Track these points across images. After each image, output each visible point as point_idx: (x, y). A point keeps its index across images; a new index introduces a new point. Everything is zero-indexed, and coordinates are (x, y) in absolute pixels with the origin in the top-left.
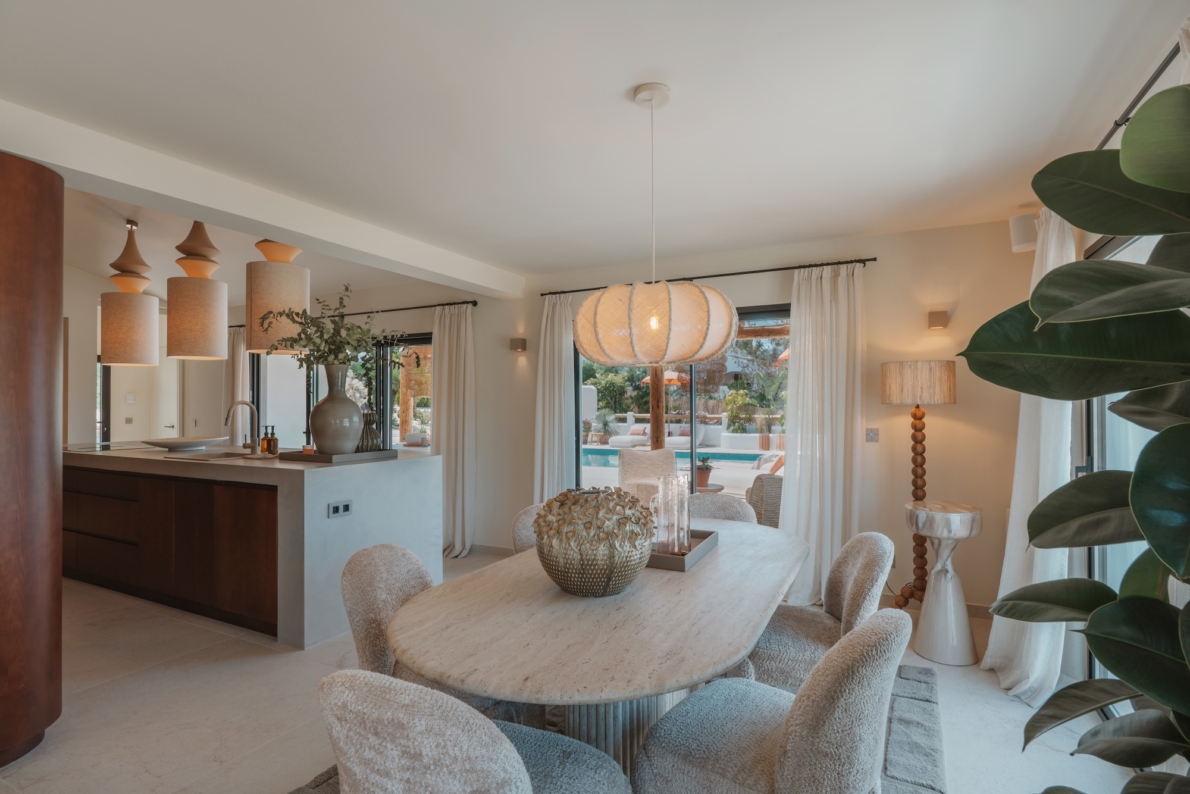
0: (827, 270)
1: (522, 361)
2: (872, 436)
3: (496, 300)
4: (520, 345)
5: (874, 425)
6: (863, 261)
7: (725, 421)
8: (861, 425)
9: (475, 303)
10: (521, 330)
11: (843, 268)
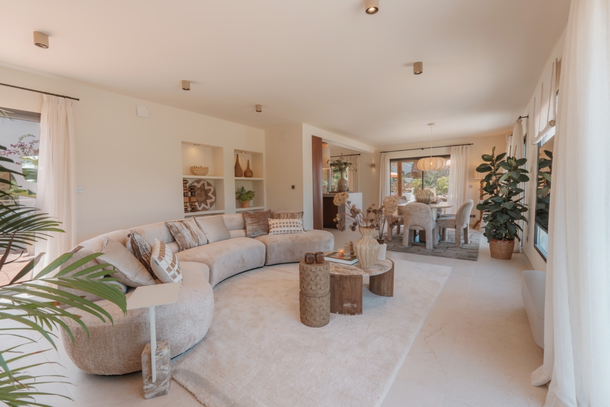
0: (460, 147)
1: (374, 170)
2: (471, 187)
3: (366, 153)
4: (373, 166)
5: (471, 184)
6: (469, 144)
7: (413, 191)
8: (468, 184)
9: (359, 155)
10: (373, 162)
11: (465, 146)
